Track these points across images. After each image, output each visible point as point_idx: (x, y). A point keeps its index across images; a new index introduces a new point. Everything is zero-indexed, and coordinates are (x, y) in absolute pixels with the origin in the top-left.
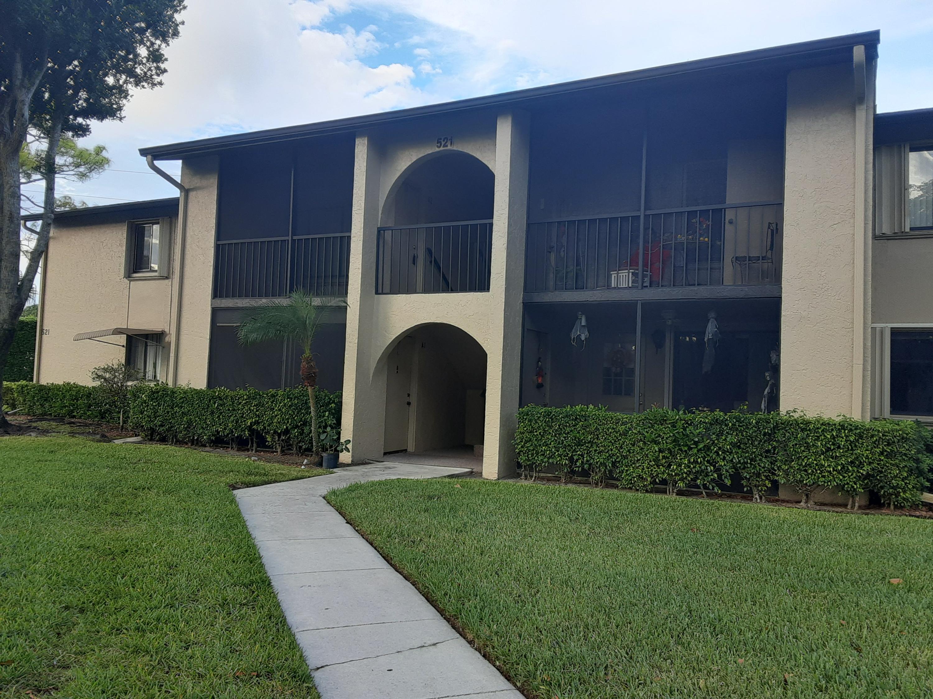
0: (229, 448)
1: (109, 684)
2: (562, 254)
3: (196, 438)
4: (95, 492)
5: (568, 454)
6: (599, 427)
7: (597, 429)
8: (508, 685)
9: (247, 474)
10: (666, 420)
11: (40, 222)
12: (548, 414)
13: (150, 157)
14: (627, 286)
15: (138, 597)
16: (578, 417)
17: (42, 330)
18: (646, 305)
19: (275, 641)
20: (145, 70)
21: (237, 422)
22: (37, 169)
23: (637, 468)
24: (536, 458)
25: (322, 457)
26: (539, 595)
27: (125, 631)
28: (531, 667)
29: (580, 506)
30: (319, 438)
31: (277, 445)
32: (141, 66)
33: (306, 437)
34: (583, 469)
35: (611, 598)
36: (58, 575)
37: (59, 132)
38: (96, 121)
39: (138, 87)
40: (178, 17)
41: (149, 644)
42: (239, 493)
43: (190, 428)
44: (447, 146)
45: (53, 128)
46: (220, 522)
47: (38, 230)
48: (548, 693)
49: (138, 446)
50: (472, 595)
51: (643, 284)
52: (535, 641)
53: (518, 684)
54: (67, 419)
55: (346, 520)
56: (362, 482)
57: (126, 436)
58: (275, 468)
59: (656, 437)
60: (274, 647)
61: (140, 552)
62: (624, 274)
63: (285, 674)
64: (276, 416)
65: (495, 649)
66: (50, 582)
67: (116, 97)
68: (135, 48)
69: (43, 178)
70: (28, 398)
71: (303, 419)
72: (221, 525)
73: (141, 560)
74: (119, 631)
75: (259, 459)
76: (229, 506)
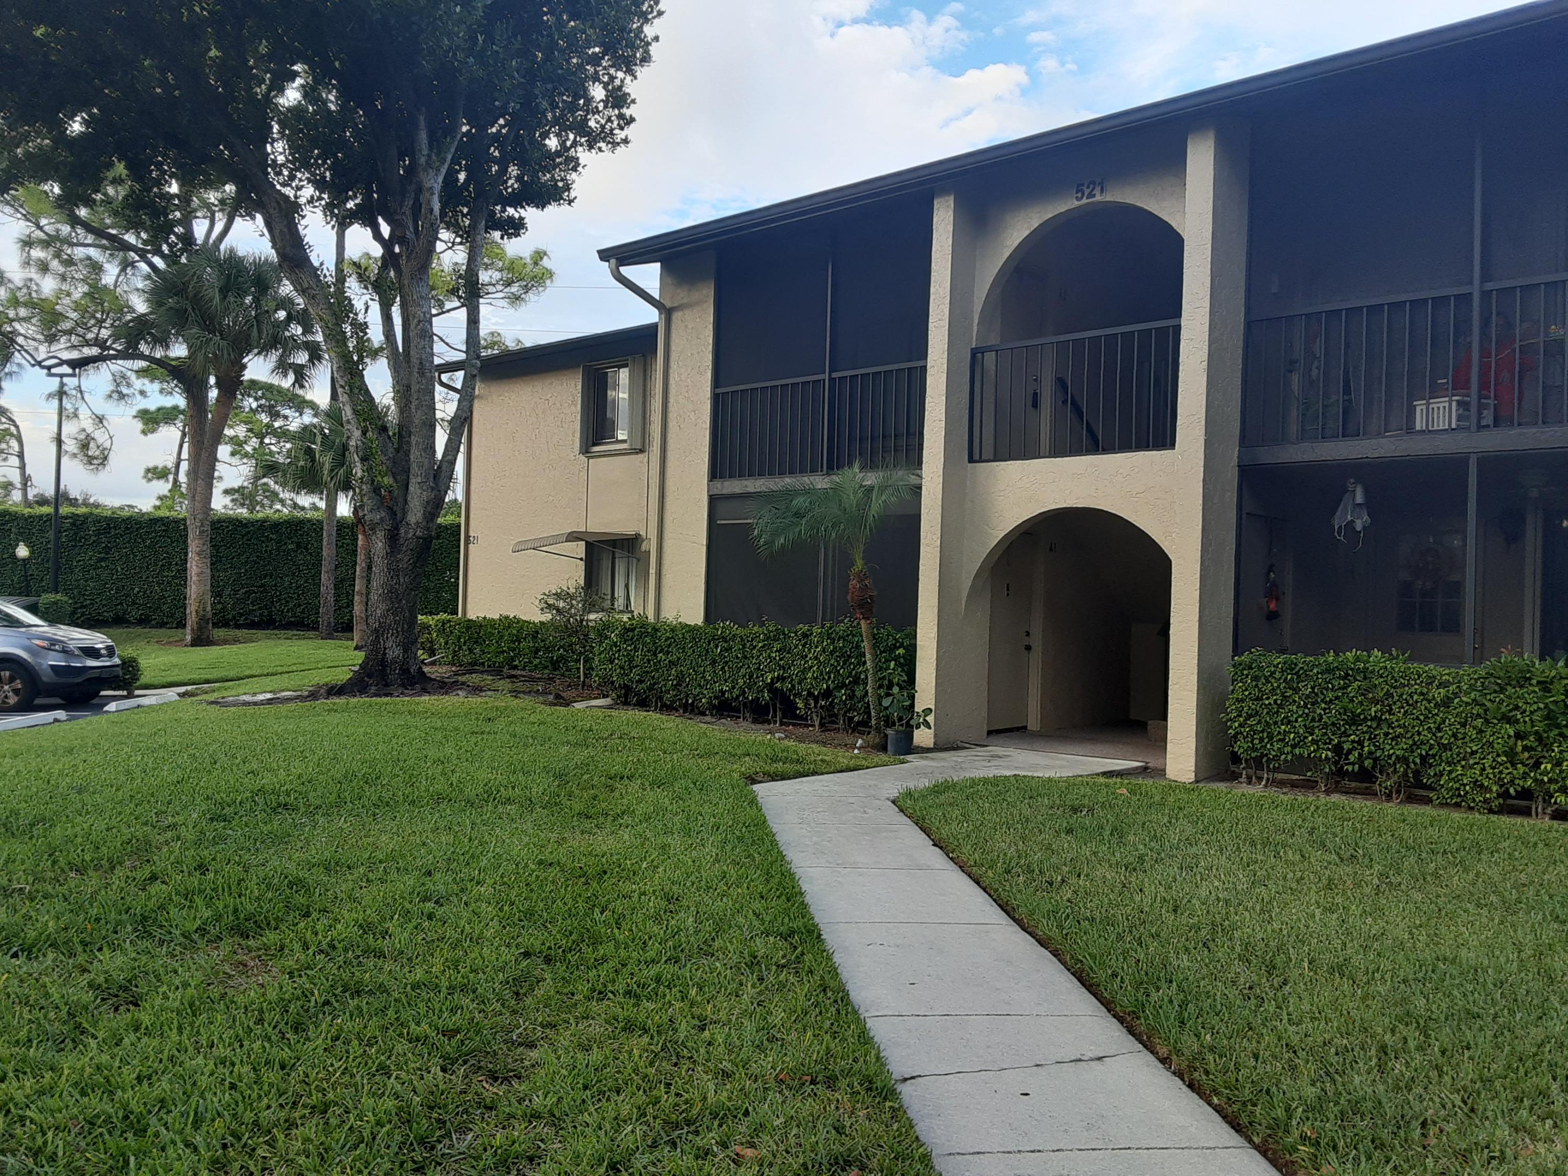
0: (739, 717)
1: (592, 1075)
2: (1314, 373)
3: (690, 701)
4: (554, 781)
5: (1331, 740)
6: (1392, 691)
7: (1389, 695)
8: (1237, 1140)
9: (771, 759)
10: (1530, 679)
11: (461, 374)
12: (1290, 667)
13: (613, 261)
14: (1447, 427)
15: (626, 943)
16: (1350, 672)
17: (467, 537)
18: (1488, 463)
19: (835, 1028)
20: (603, 122)
21: (751, 677)
22: (454, 292)
23: (1471, 767)
24: (1268, 746)
25: (886, 736)
26: (1288, 987)
27: (610, 995)
28: (1280, 1112)
29: (1359, 834)
30: (880, 704)
31: (814, 715)
32: (596, 116)
33: (859, 702)
34: (1362, 767)
35: (1428, 1000)
36: (512, 904)
37: (482, 232)
38: (535, 209)
39: (593, 151)
40: (649, 31)
41: (647, 1018)
42: (764, 790)
43: (680, 685)
44: (1094, 196)
45: (473, 226)
46: (738, 833)
47: (459, 386)
48: (1314, 1159)
49: (608, 712)
50: (1163, 980)
51: (1479, 422)
52: (1283, 1068)
53: (1255, 1139)
54: (506, 671)
55: (933, 840)
56: (956, 779)
57: (589, 698)
58: (814, 751)
59: (1510, 711)
60: (835, 1038)
61: (624, 874)
62: (1441, 405)
63: (856, 1084)
64: (811, 667)
65: (1211, 1076)
66: (501, 915)
67: (561, 170)
68: (586, 90)
69: (463, 306)
70: (452, 639)
71: (854, 672)
72: (738, 838)
73: (627, 887)
74: (602, 995)
75: (786, 737)
76: (748, 808)
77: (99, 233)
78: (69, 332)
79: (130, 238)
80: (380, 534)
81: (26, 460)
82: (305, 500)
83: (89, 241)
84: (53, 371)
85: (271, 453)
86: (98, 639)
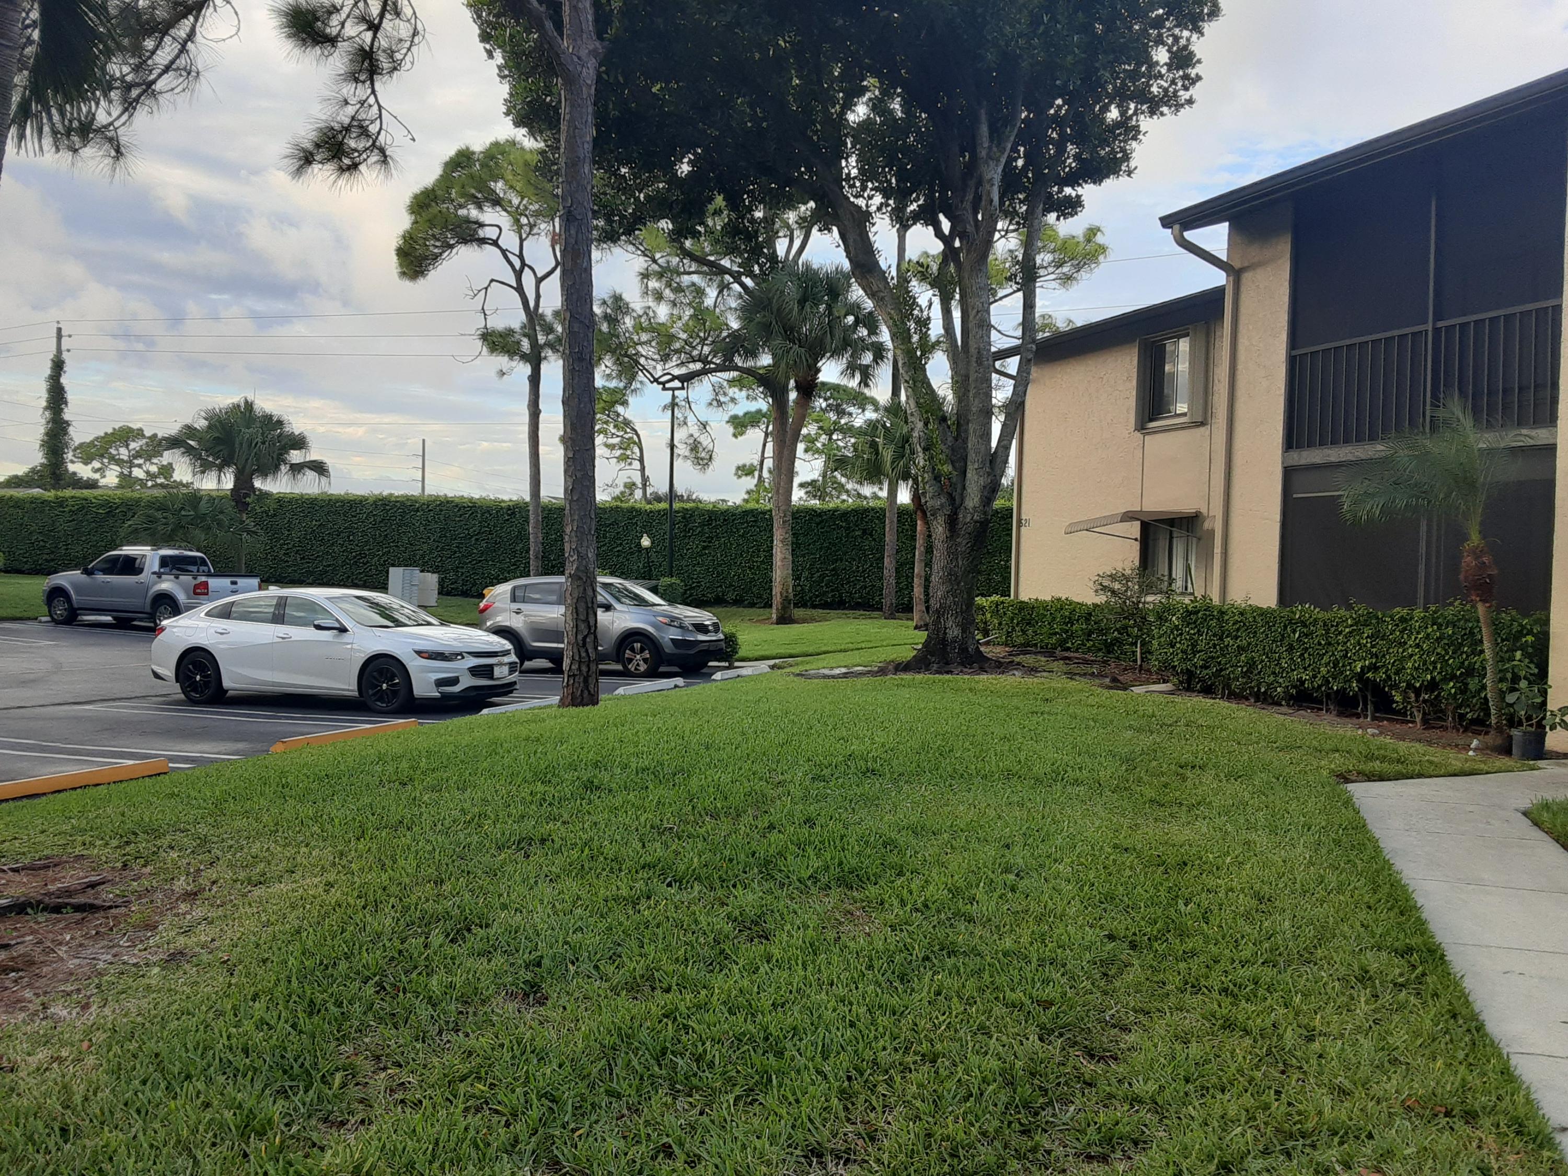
0: (1322, 709)
1: (1193, 1069)
3: (1263, 690)
4: (1121, 765)
9: (1366, 757)
11: (1016, 359)
13: (1177, 227)
15: (1217, 939)
17: (1019, 521)
19: (1471, 1060)
20: (1166, 85)
21: (1336, 666)
25: (1510, 737)
27: (1205, 990)
30: (1503, 700)
31: (1415, 709)
32: (1159, 81)
33: (1474, 697)
36: (1091, 885)
37: (1039, 216)
38: (1092, 185)
39: (1155, 117)
41: (1247, 1019)
42: (1360, 791)
43: (1251, 673)
45: (1030, 211)
46: (1333, 835)
47: (1014, 372)
49: (1171, 698)
54: (1058, 652)
57: (1148, 682)
58: (1417, 750)
60: (1472, 1071)
61: (1205, 867)
64: (1411, 656)
66: (1082, 894)
67: (1120, 141)
68: (1149, 55)
69: (1019, 290)
70: (1005, 620)
71: (1466, 663)
72: (1334, 840)
73: (1211, 882)
74: (1196, 989)
75: (1381, 733)
76: (1344, 810)
77: (700, 260)
78: (677, 351)
79: (726, 262)
80: (941, 519)
81: (646, 464)
82: (867, 490)
83: (692, 269)
84: (667, 385)
85: (838, 448)
86: (705, 617)
